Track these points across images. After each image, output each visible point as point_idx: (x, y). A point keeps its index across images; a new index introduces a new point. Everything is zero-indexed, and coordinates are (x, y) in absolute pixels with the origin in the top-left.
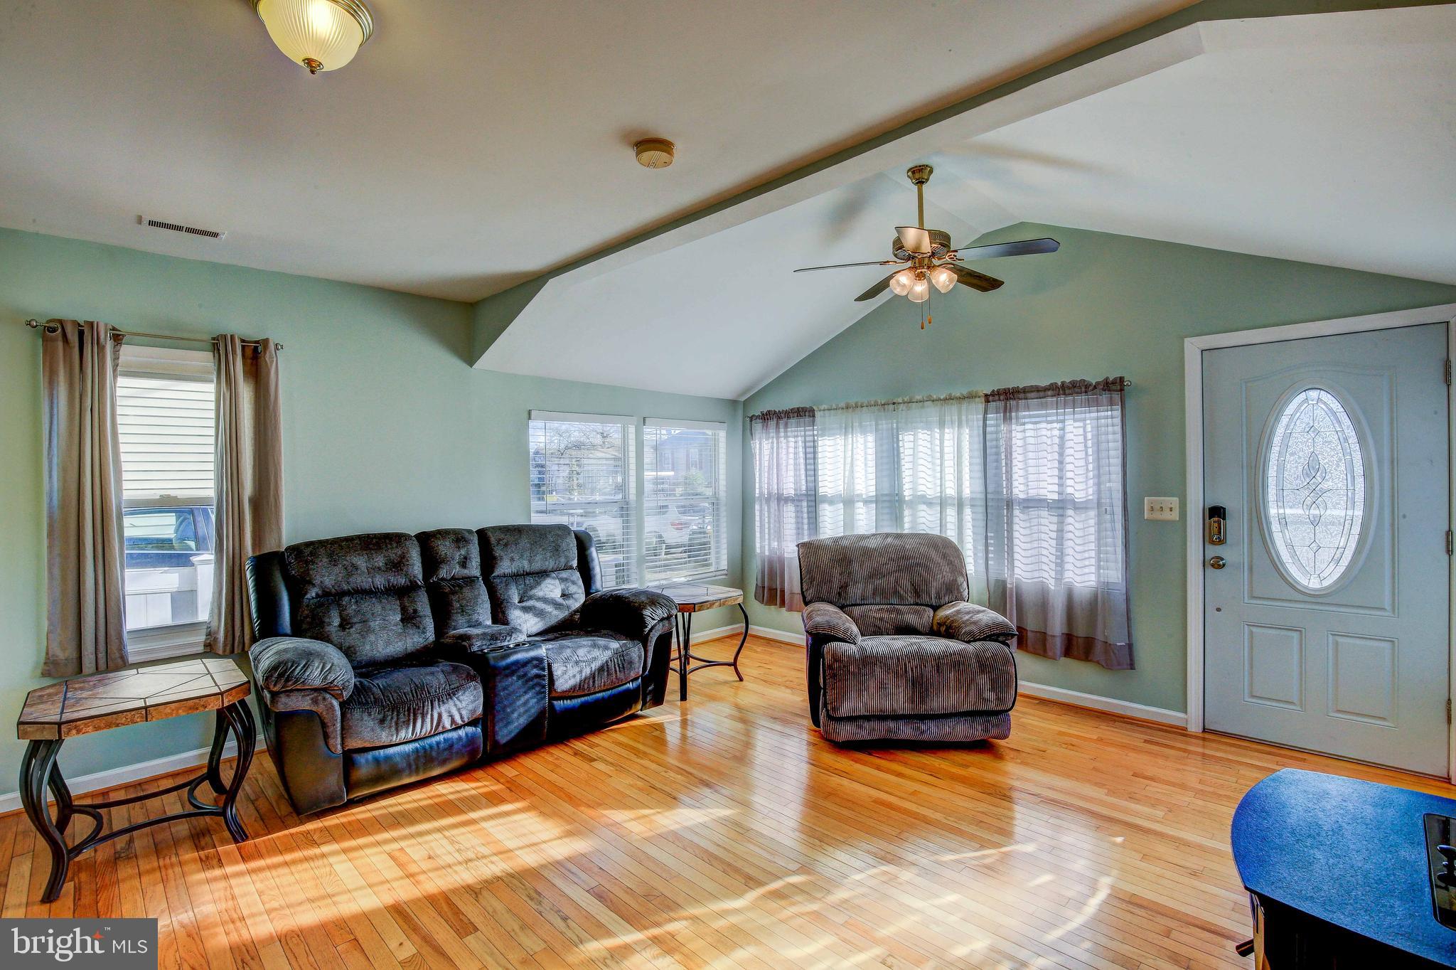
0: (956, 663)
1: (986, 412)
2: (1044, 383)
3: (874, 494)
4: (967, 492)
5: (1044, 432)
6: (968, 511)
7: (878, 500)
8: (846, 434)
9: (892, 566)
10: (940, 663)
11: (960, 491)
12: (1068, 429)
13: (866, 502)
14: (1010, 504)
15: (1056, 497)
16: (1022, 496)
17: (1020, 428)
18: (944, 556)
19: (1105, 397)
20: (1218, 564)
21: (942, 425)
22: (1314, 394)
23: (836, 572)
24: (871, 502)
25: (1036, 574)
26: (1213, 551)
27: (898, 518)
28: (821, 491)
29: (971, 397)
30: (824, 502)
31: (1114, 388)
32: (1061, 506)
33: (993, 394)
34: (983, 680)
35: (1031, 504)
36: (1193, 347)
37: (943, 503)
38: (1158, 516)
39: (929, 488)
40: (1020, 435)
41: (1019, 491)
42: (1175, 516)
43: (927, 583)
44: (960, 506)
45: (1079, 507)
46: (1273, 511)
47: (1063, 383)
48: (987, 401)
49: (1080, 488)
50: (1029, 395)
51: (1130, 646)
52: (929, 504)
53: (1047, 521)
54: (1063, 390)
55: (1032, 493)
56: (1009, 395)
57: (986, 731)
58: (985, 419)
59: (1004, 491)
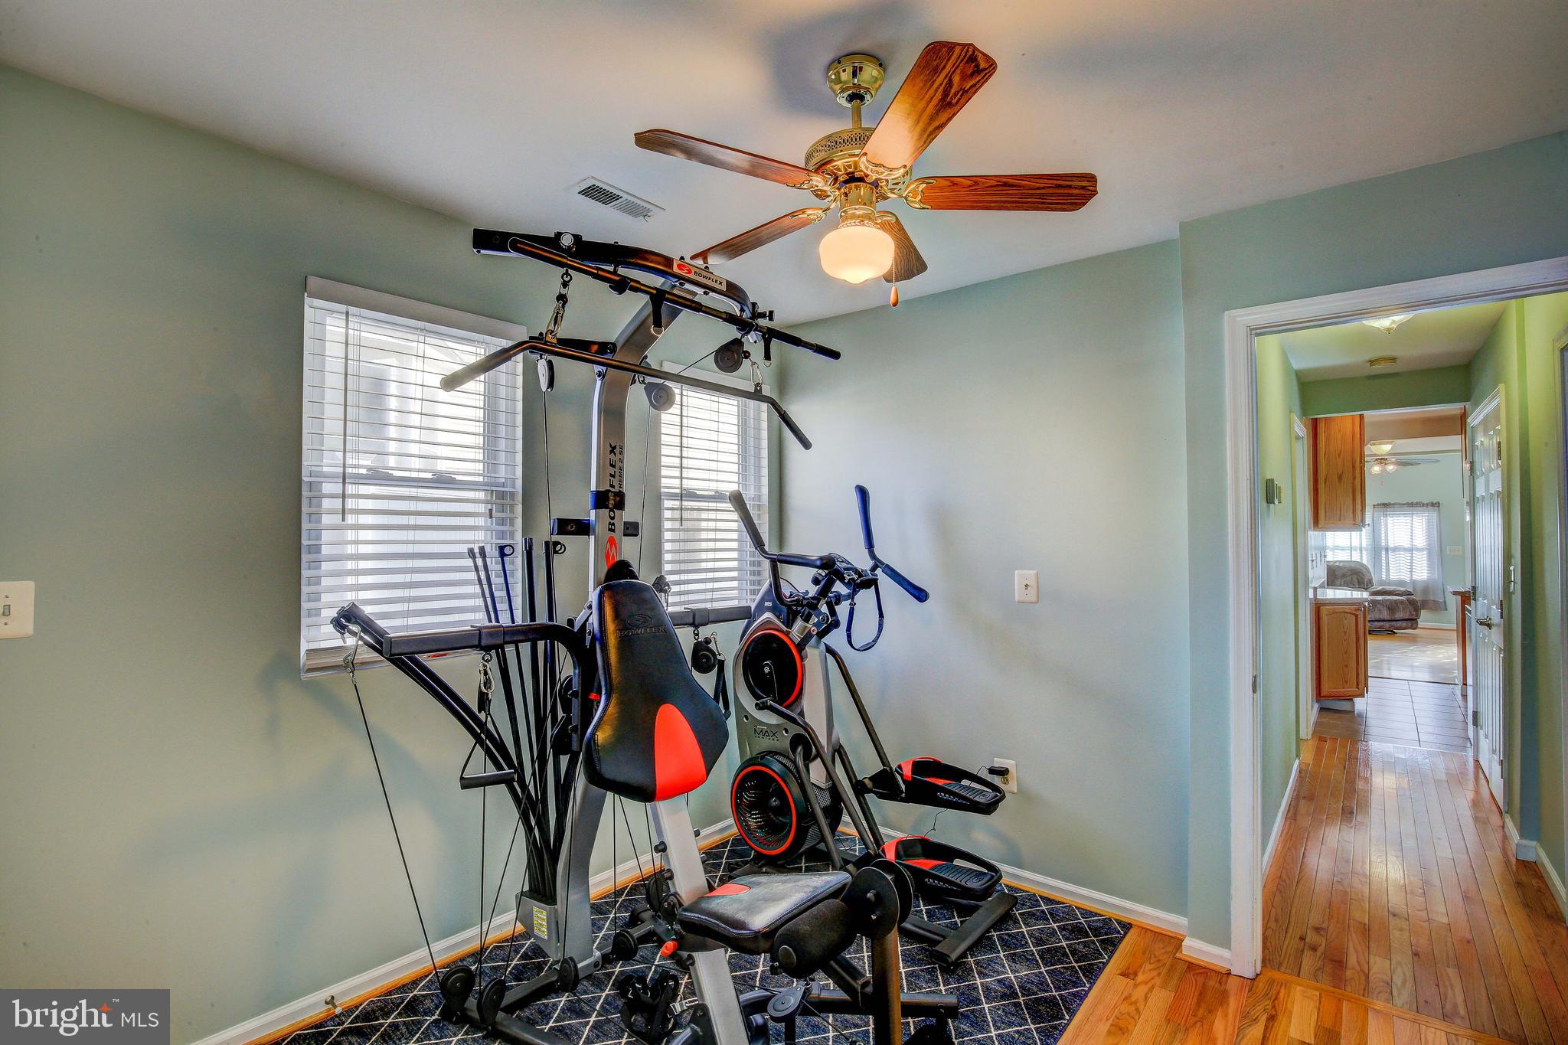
0: (1402, 602)
2: (1403, 501)
4: (1364, 545)
5: (1403, 520)
6: (1364, 553)
9: (1349, 573)
10: (1392, 602)
11: (1361, 544)
12: (1415, 520)
14: (1387, 550)
15: (1409, 545)
17: (1391, 519)
19: (1432, 508)
31: (1435, 505)
32: (1411, 550)
33: (1378, 505)
35: (1395, 549)
40: (1391, 521)
41: (1391, 545)
42: (1461, 552)
43: (1364, 580)
44: (1361, 550)
45: (1418, 550)
47: (1412, 502)
49: (1421, 541)
50: (1396, 506)
51: (1445, 602)
52: (1343, 549)
53: (1405, 557)
54: (1411, 505)
55: (1397, 545)
56: (1385, 505)
57: (1412, 626)
58: (1373, 515)
59: (1383, 544)
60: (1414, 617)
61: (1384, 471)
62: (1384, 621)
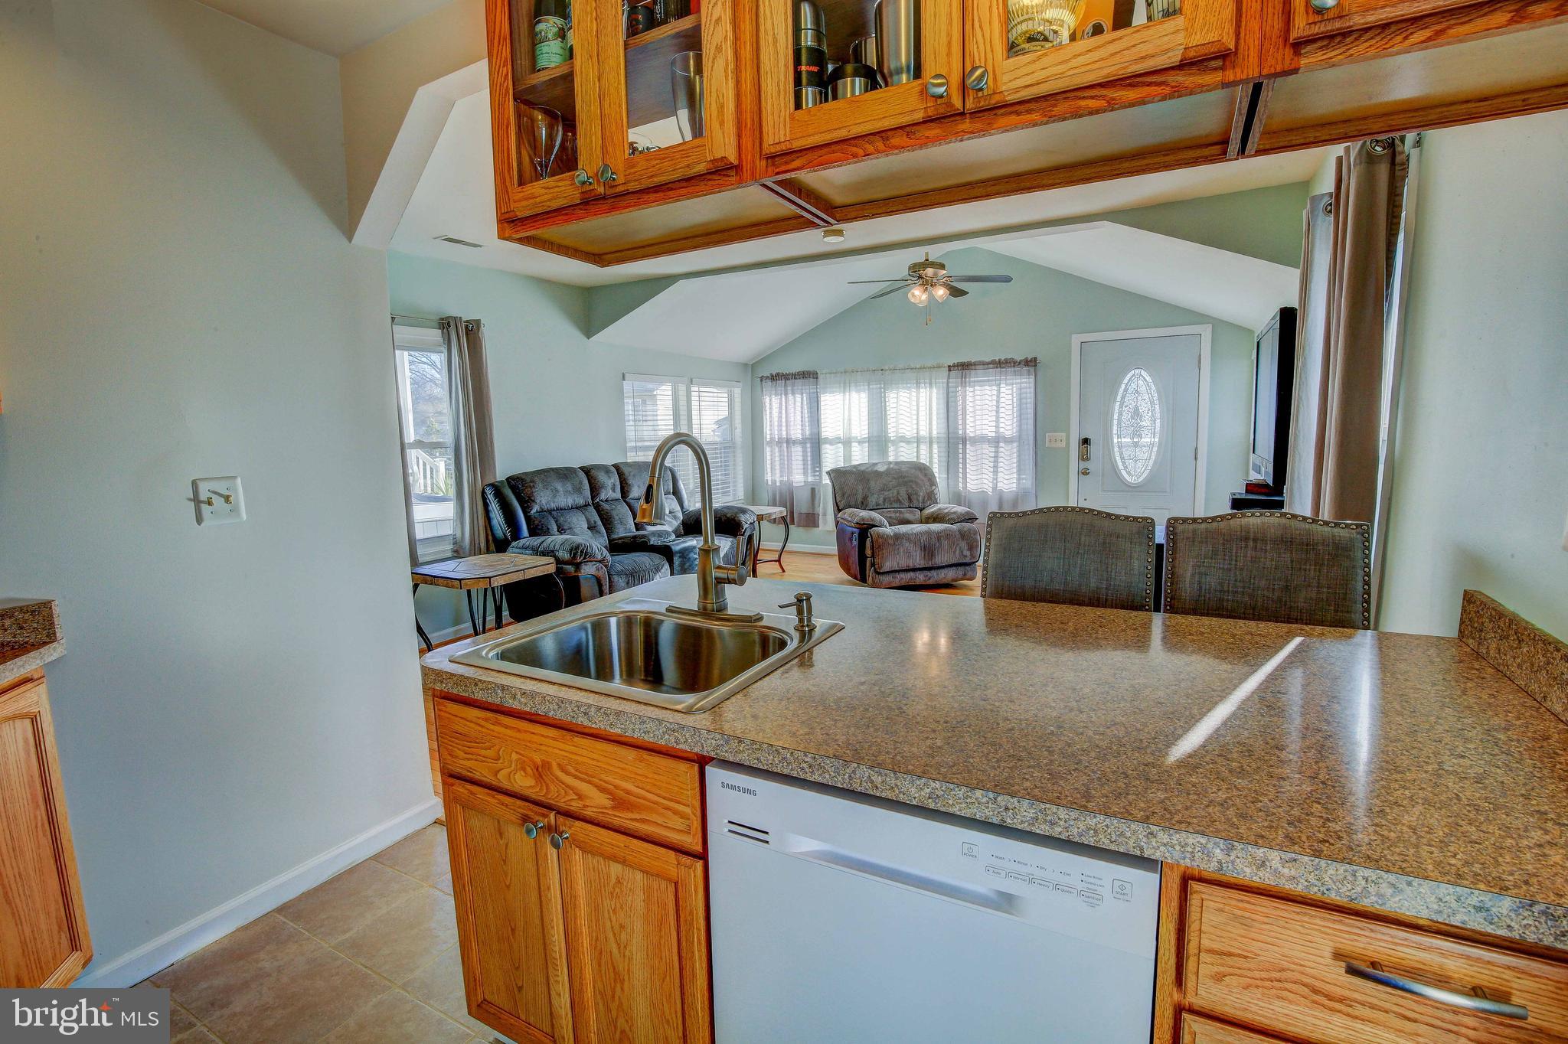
0: (948, 535)
1: (949, 378)
2: (988, 359)
3: (867, 436)
4: (935, 433)
5: (987, 392)
6: (935, 446)
7: (870, 440)
8: (844, 392)
10: (939, 536)
11: (930, 433)
12: (1002, 390)
13: (860, 442)
14: (964, 440)
15: (993, 434)
16: (972, 435)
17: (971, 389)
18: (926, 475)
19: (1026, 369)
20: (1085, 473)
21: (918, 387)
22: (1137, 371)
23: (860, 488)
24: (864, 442)
25: (979, 486)
26: (1083, 465)
27: (884, 451)
28: (824, 435)
29: (939, 367)
30: (826, 443)
31: (1031, 363)
32: (997, 441)
33: (954, 366)
34: (963, 545)
35: (978, 440)
36: (1076, 340)
37: (918, 440)
38: (1053, 445)
39: (909, 431)
40: (971, 394)
41: (970, 433)
42: (1063, 444)
43: (914, 493)
44: (931, 443)
45: (1007, 441)
46: (1115, 440)
47: (1000, 360)
48: (950, 370)
49: (1009, 428)
50: (977, 367)
52: (908, 442)
53: (988, 450)
54: (1000, 364)
55: (978, 433)
56: (965, 367)
57: (965, 575)
58: (948, 383)
59: (960, 432)
60: (967, 560)
61: (931, 298)
62: (914, 570)
